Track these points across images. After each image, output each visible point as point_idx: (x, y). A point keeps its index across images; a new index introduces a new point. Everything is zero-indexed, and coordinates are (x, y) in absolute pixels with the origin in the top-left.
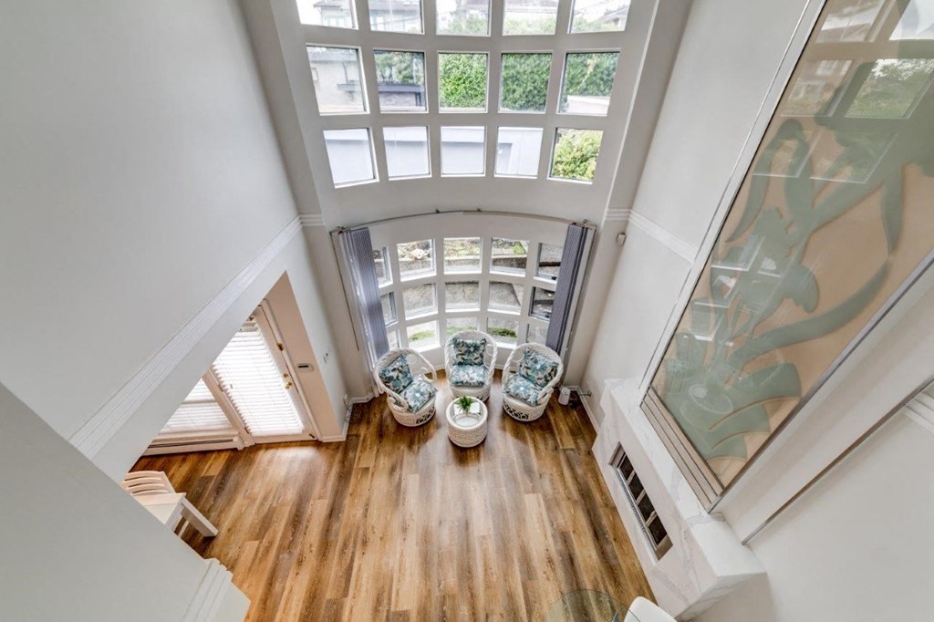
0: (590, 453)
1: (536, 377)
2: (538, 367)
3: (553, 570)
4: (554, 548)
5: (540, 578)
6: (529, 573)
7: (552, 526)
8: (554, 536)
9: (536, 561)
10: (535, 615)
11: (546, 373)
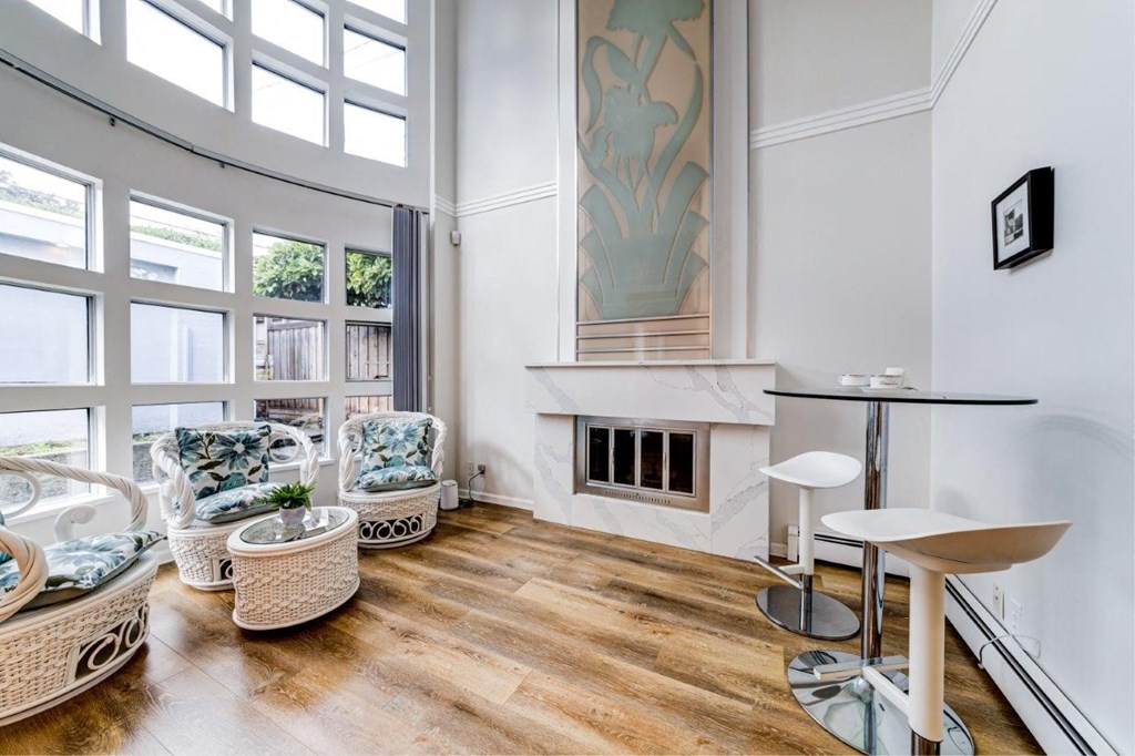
0: (536, 522)
1: (404, 455)
2: (401, 436)
3: (656, 620)
4: (626, 603)
5: (661, 642)
6: (641, 653)
7: (591, 589)
8: (607, 596)
9: (629, 633)
10: (722, 681)
11: (419, 439)
